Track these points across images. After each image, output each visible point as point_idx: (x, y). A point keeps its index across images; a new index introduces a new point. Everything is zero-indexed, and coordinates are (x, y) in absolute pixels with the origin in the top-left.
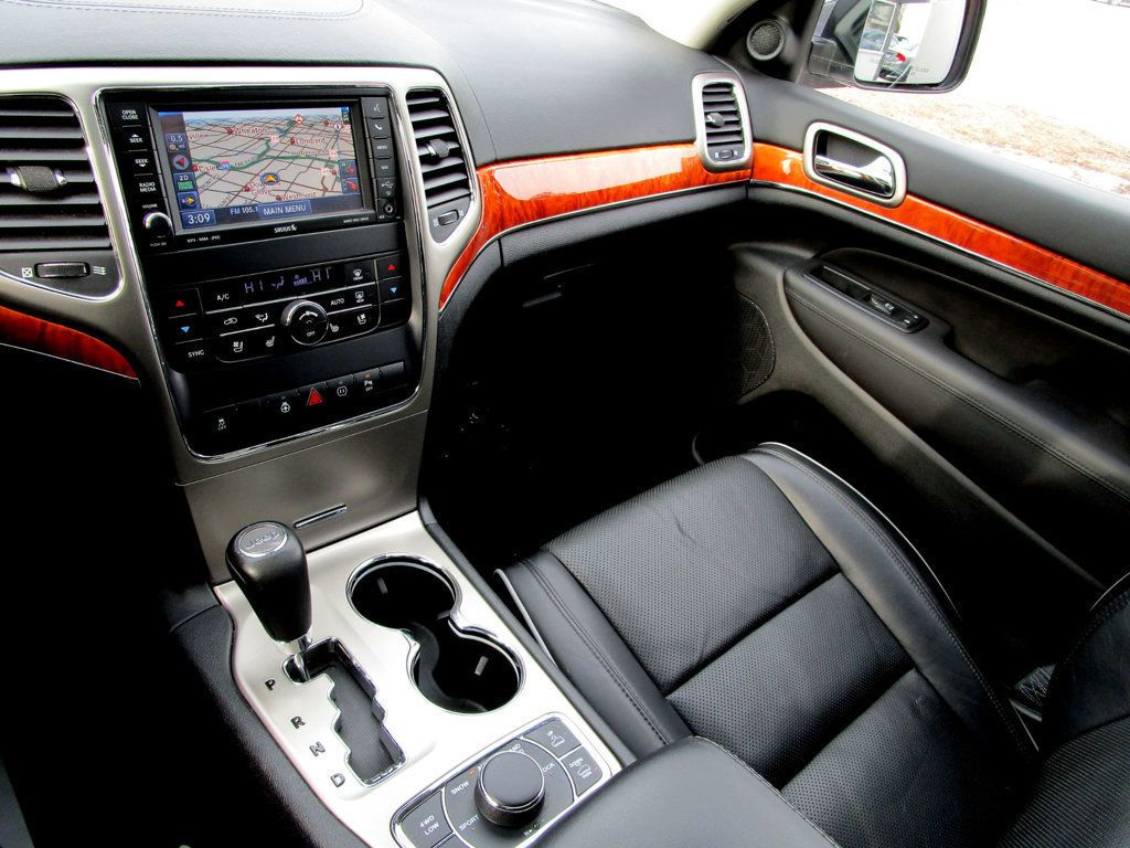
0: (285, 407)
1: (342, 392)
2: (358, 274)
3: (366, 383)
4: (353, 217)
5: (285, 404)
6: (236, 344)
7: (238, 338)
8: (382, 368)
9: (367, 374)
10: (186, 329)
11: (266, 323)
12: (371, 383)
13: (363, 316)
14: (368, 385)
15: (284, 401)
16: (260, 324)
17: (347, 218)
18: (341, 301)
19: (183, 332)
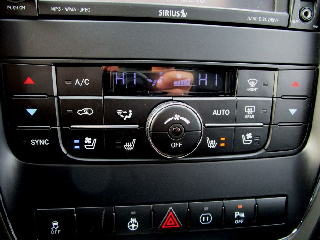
0: (133, 224)
1: (206, 219)
2: (253, 84)
3: (237, 214)
4: (259, 15)
5: (133, 220)
6: (88, 140)
7: (91, 133)
8: (260, 200)
9: (240, 203)
10: (32, 112)
11: (129, 122)
12: (242, 215)
13: (249, 136)
14: (239, 218)
15: (133, 216)
16: (121, 121)
17: (252, 14)
18: (226, 112)
19: (28, 114)
